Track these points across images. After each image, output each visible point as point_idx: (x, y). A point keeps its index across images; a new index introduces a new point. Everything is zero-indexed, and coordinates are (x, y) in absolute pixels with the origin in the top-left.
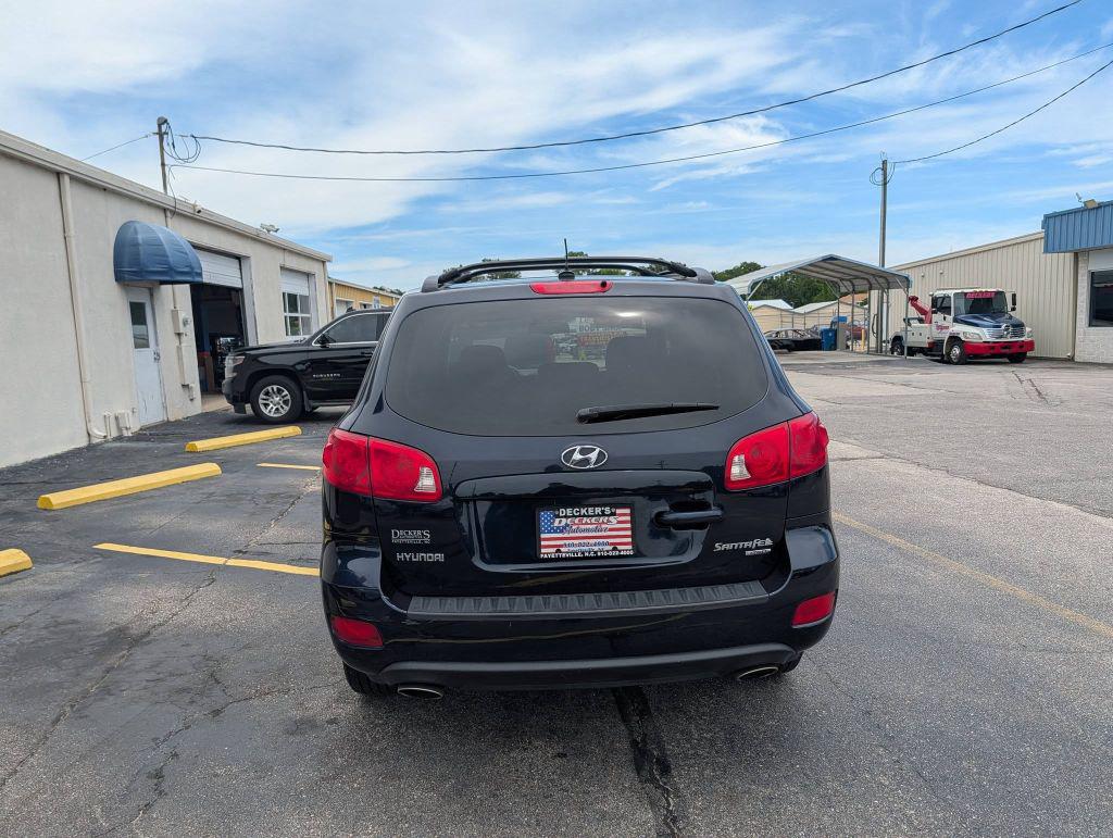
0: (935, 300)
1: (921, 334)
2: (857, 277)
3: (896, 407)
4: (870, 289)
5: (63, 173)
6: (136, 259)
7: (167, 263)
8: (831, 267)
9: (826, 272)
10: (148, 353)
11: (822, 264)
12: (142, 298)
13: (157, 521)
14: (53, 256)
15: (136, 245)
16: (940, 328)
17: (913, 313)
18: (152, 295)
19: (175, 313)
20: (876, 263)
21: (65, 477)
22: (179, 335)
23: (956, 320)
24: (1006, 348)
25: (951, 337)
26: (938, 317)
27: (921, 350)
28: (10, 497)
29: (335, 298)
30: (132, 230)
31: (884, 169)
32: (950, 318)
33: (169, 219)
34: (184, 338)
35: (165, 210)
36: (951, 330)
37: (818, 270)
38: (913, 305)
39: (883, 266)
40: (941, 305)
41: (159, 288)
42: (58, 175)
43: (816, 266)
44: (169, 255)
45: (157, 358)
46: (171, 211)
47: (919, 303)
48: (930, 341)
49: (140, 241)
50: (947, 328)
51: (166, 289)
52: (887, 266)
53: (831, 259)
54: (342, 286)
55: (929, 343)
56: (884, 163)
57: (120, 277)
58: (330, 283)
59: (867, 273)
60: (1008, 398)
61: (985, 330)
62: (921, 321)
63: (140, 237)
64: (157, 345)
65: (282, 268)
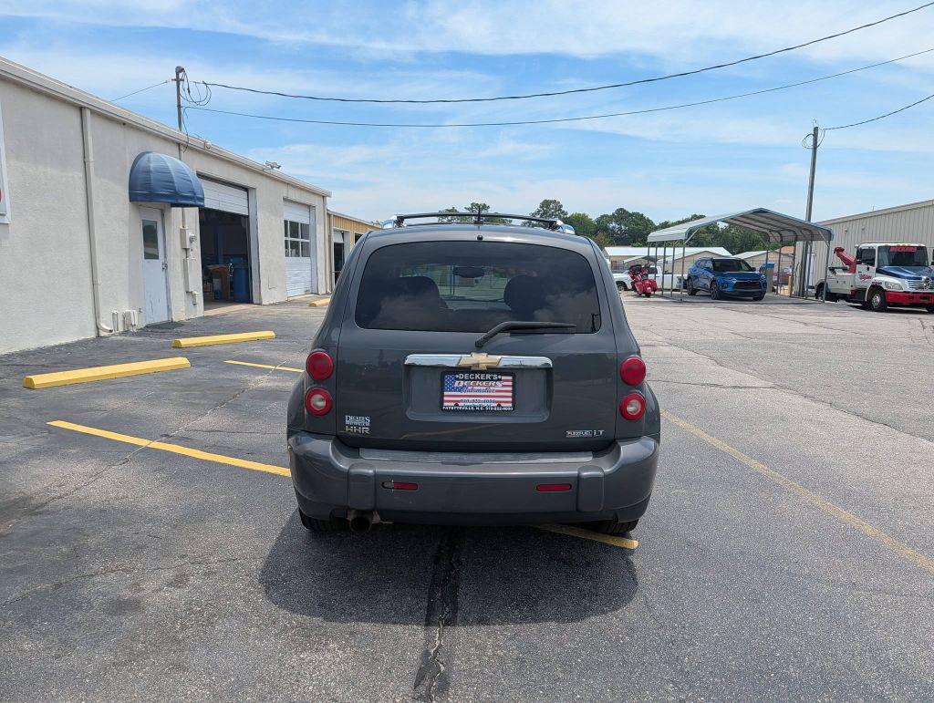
0: (860, 252)
1: (845, 281)
2: (784, 229)
3: (801, 344)
4: (796, 240)
5: (85, 108)
6: (147, 185)
7: (174, 188)
8: (762, 219)
9: (757, 224)
10: (157, 264)
11: (753, 216)
12: (154, 217)
13: (113, 403)
14: (73, 177)
15: (148, 172)
16: (863, 277)
17: (837, 262)
18: (163, 215)
19: (183, 232)
20: (803, 217)
21: (62, 362)
22: (186, 250)
23: (879, 271)
24: (925, 298)
25: (872, 286)
26: (861, 268)
27: (844, 297)
28: (8, 376)
29: (333, 227)
30: (146, 159)
31: (815, 135)
32: (873, 269)
33: (182, 152)
34: (191, 253)
35: (179, 144)
36: (873, 280)
37: (748, 221)
38: (839, 256)
39: (809, 220)
40: (865, 257)
41: (170, 211)
42: (81, 109)
43: (748, 218)
44: (175, 181)
45: (165, 267)
46: (184, 145)
47: (844, 254)
48: (853, 288)
49: (151, 169)
50: (870, 277)
51: (176, 211)
52: (813, 221)
53: (761, 212)
54: (339, 218)
55: (852, 291)
56: (816, 129)
57: (133, 197)
58: (329, 215)
59: (794, 226)
60: (909, 341)
61: (906, 281)
62: (845, 270)
63: (152, 165)
64: (165, 257)
65: (285, 199)
